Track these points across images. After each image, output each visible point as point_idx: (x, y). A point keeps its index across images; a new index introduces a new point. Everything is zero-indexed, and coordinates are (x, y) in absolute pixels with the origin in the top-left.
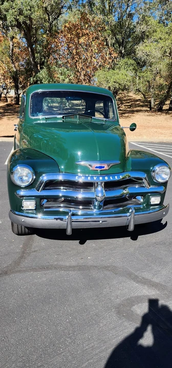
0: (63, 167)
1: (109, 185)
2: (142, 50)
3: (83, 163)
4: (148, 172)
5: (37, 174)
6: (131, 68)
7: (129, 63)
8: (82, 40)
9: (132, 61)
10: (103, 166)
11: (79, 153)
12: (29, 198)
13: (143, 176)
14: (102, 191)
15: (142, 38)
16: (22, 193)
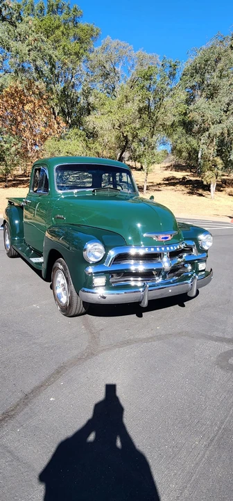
0: (130, 238)
1: (173, 255)
2: (91, 121)
3: (145, 235)
4: (196, 241)
5: (107, 249)
6: (82, 138)
7: (79, 134)
8: (27, 107)
9: (81, 132)
10: (167, 236)
11: (139, 225)
12: (98, 274)
13: (191, 243)
14: (168, 261)
15: (89, 109)
16: (90, 270)
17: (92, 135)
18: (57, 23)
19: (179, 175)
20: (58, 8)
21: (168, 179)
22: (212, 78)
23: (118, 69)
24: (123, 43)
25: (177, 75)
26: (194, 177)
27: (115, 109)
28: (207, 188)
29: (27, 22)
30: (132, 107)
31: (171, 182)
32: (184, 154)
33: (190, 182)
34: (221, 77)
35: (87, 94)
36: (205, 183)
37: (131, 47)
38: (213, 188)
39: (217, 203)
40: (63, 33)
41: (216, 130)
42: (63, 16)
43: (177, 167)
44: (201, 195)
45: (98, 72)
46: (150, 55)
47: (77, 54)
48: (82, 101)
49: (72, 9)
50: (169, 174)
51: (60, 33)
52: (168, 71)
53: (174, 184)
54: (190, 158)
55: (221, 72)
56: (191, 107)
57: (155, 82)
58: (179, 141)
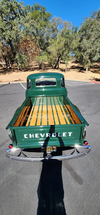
15: (48, 44)
17: (49, 53)
18: (38, 14)
19: (76, 65)
20: (38, 8)
21: (72, 66)
22: (89, 32)
23: (58, 28)
24: (59, 18)
25: (77, 32)
26: (81, 65)
27: (57, 45)
28: (85, 70)
29: (29, 15)
30: (62, 44)
31: (73, 68)
32: (79, 58)
33: (80, 67)
34: (92, 31)
35: (48, 39)
36: (84, 68)
37: (62, 19)
38: (87, 70)
39: (88, 75)
40: (40, 17)
41: (89, 51)
42: (40, 11)
43: (76, 62)
44: (83, 72)
45: (51, 30)
46: (69, 22)
47: (45, 26)
48: (46, 41)
49: (43, 8)
50: (73, 64)
51: (39, 18)
52: (74, 30)
53: (74, 68)
54: (80, 58)
55: (92, 29)
56: (81, 43)
57: (70, 35)
58: (77, 53)
